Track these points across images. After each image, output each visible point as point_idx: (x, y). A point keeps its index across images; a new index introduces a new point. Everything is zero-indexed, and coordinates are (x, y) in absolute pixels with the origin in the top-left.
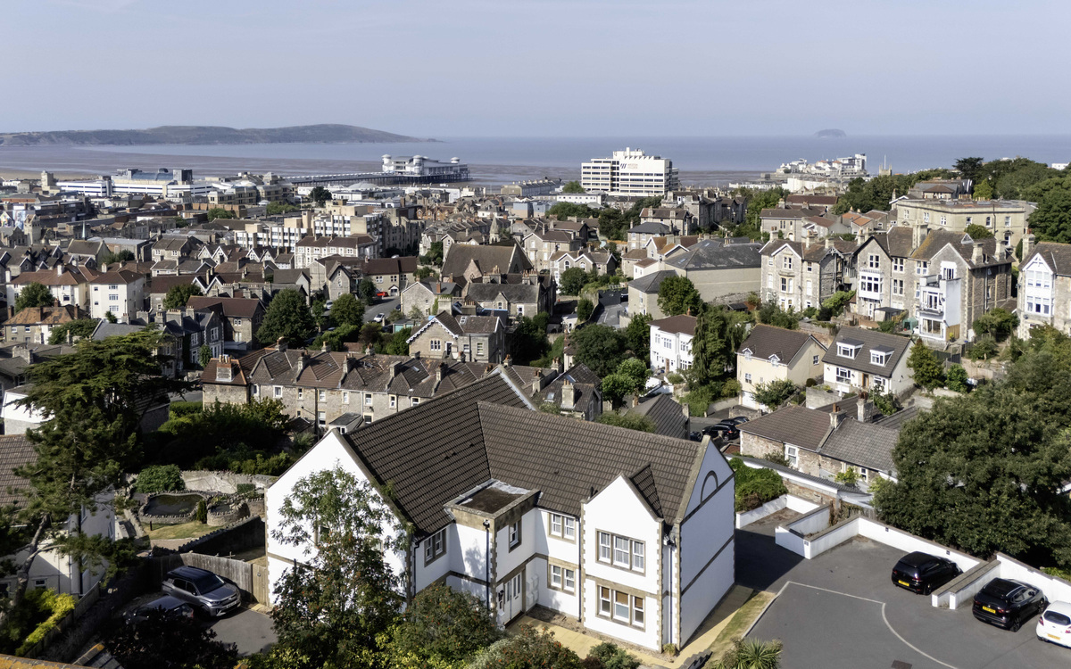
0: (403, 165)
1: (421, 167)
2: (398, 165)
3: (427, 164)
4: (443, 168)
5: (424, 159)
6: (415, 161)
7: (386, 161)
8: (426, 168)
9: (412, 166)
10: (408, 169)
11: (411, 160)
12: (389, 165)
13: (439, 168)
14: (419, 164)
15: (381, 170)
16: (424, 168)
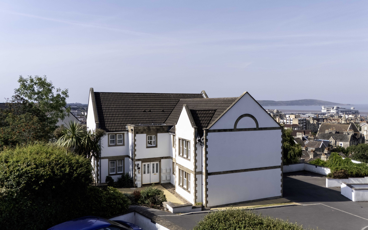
0: (330, 110)
1: (337, 111)
2: (328, 110)
3: (339, 109)
4: (347, 111)
5: (338, 108)
6: (335, 108)
7: (323, 108)
8: (340, 111)
9: (333, 110)
10: (332, 111)
11: (333, 108)
12: (324, 110)
13: (345, 111)
14: (337, 109)
15: (321, 111)
16: (338, 111)
